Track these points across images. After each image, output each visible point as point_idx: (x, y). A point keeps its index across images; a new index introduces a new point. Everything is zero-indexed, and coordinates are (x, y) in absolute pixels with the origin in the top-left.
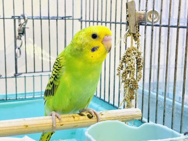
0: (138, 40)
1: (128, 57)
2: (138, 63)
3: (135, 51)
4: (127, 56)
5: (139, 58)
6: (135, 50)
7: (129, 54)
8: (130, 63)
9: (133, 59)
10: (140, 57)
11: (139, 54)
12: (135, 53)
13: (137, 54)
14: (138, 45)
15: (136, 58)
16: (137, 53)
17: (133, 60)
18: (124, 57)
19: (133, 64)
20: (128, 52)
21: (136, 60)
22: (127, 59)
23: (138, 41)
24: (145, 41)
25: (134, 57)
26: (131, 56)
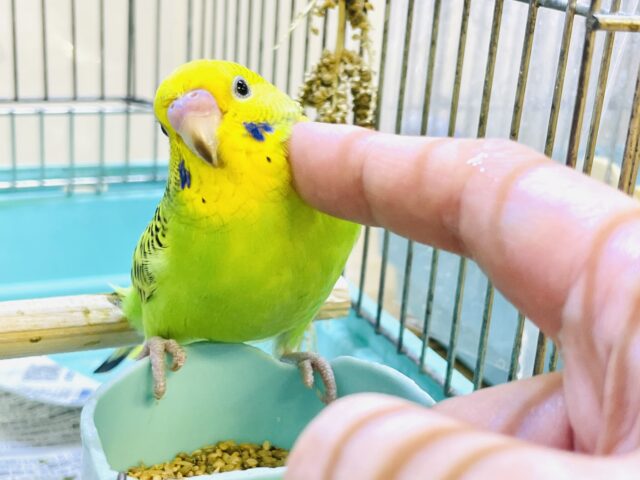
0: (363, 24)
1: (323, 89)
2: (360, 112)
3: (349, 67)
4: (319, 82)
5: (362, 91)
6: (352, 61)
7: (327, 76)
8: (329, 111)
9: (339, 96)
10: (366, 88)
11: (365, 76)
12: (349, 74)
13: (357, 78)
14: (362, 42)
15: (354, 92)
16: (356, 73)
17: (341, 100)
18: (310, 83)
19: (340, 114)
20: (324, 69)
21: (351, 98)
22: (320, 92)
23: (364, 30)
24: (385, 31)
25: (346, 87)
26: (335, 84)
